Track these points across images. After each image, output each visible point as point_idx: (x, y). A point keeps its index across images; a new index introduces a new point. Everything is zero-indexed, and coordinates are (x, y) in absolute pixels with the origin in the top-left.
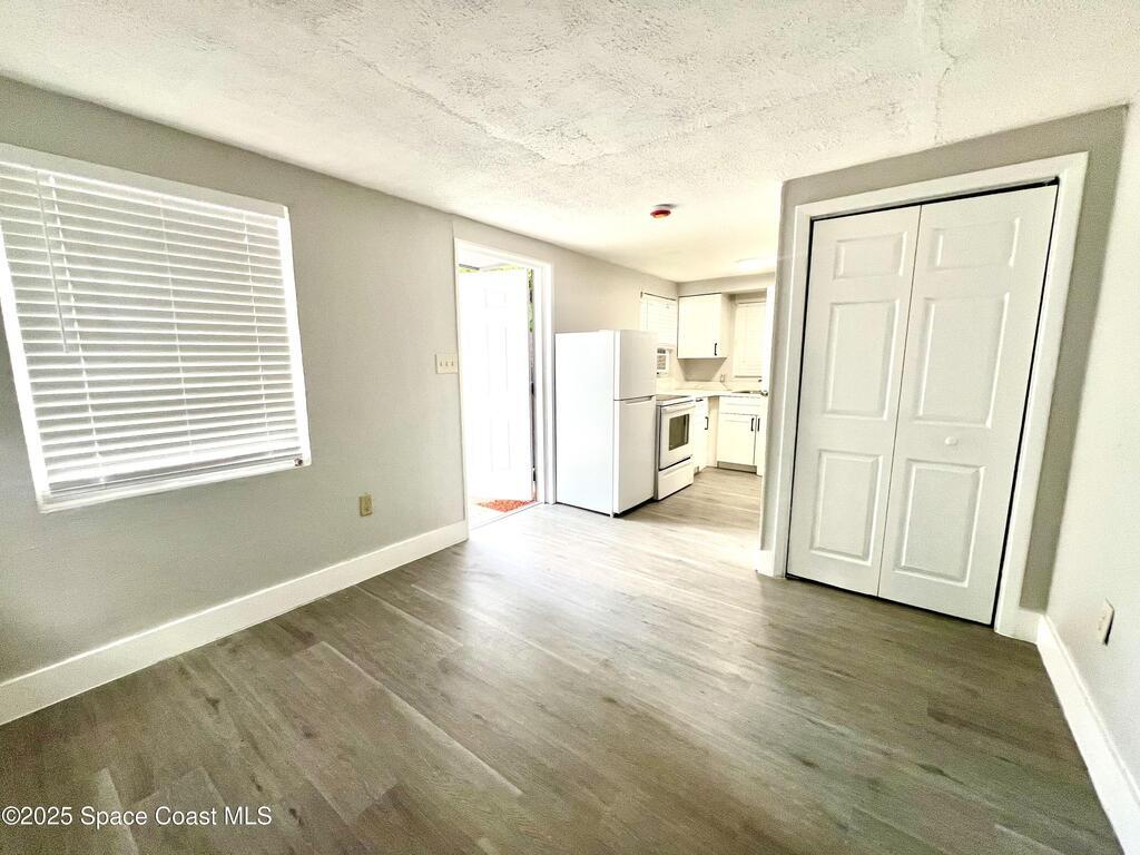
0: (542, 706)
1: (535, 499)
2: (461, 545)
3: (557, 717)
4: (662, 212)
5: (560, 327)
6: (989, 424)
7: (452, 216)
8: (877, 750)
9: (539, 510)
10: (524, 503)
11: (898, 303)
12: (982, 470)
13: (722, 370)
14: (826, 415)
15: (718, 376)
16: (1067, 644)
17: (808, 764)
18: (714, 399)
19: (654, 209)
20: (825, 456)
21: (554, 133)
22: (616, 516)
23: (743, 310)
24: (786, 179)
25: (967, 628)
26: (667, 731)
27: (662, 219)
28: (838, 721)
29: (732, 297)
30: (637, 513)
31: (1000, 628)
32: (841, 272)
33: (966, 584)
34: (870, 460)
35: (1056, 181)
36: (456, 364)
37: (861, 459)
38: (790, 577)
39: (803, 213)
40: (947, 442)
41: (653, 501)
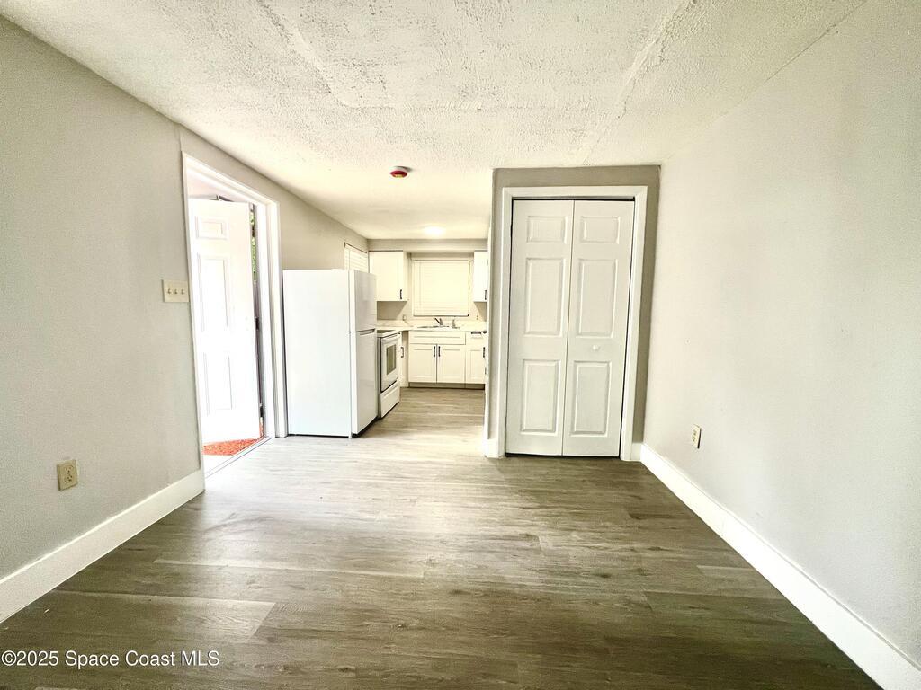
0: (403, 626)
1: (263, 435)
2: (199, 498)
3: (422, 629)
4: (401, 173)
5: (286, 265)
6: (612, 336)
7: (178, 126)
8: (626, 550)
9: (271, 444)
10: (251, 442)
11: (565, 260)
12: (610, 364)
13: (404, 311)
14: (526, 336)
15: (400, 316)
16: (664, 456)
17: (605, 576)
18: (405, 333)
19: (394, 169)
20: (527, 364)
21: (359, 68)
22: (354, 436)
23: (418, 266)
24: (497, 167)
25: (609, 462)
26: (514, 597)
27: (399, 179)
28: (599, 541)
29: (410, 255)
30: (370, 431)
31: (623, 458)
32: (531, 237)
33: (606, 435)
34: (554, 364)
35: (633, 200)
36: (186, 291)
37: (547, 364)
38: (509, 455)
39: (507, 193)
40: (594, 348)
41: (378, 419)
